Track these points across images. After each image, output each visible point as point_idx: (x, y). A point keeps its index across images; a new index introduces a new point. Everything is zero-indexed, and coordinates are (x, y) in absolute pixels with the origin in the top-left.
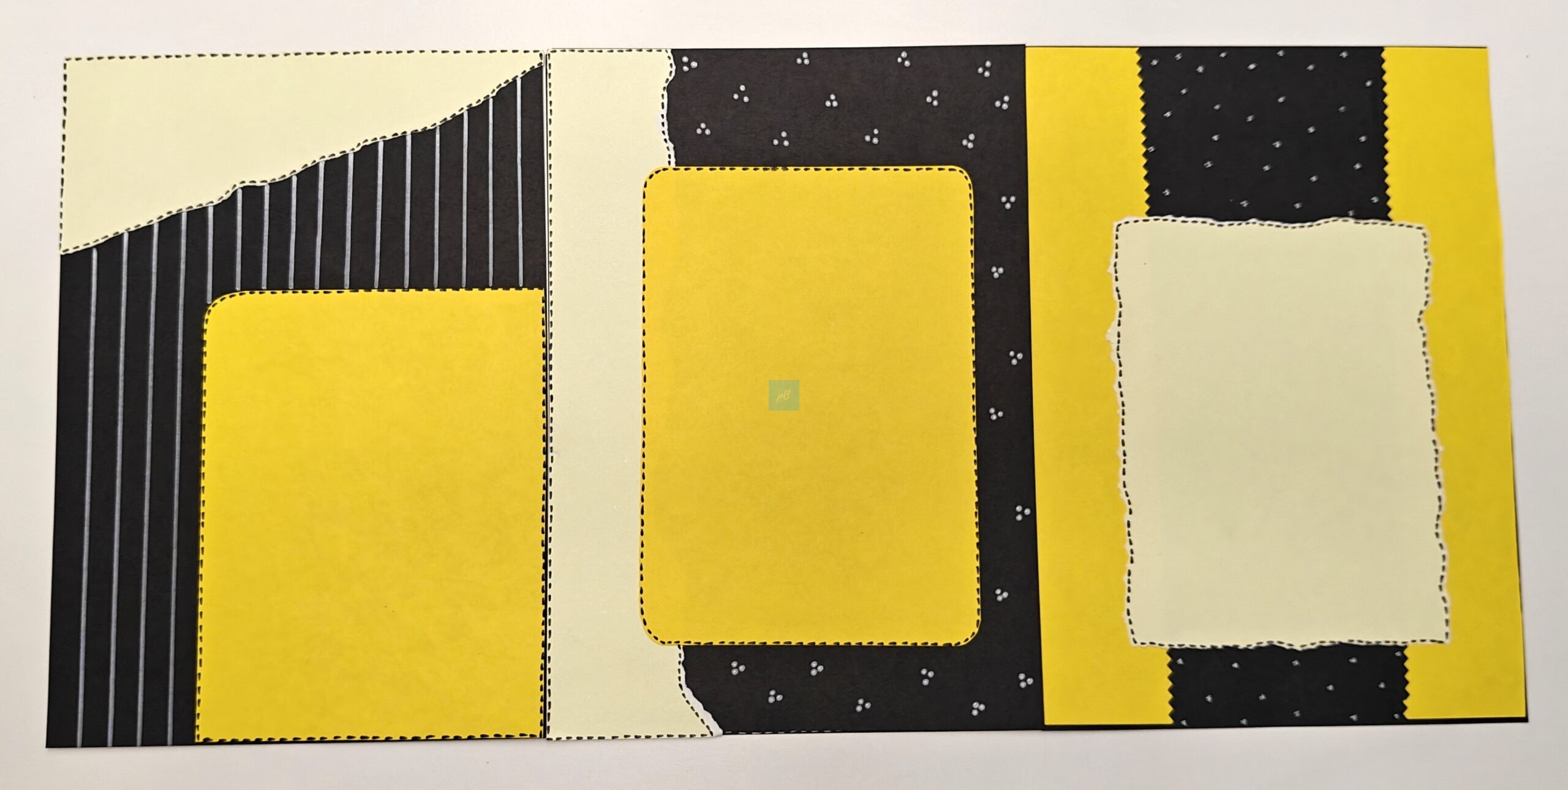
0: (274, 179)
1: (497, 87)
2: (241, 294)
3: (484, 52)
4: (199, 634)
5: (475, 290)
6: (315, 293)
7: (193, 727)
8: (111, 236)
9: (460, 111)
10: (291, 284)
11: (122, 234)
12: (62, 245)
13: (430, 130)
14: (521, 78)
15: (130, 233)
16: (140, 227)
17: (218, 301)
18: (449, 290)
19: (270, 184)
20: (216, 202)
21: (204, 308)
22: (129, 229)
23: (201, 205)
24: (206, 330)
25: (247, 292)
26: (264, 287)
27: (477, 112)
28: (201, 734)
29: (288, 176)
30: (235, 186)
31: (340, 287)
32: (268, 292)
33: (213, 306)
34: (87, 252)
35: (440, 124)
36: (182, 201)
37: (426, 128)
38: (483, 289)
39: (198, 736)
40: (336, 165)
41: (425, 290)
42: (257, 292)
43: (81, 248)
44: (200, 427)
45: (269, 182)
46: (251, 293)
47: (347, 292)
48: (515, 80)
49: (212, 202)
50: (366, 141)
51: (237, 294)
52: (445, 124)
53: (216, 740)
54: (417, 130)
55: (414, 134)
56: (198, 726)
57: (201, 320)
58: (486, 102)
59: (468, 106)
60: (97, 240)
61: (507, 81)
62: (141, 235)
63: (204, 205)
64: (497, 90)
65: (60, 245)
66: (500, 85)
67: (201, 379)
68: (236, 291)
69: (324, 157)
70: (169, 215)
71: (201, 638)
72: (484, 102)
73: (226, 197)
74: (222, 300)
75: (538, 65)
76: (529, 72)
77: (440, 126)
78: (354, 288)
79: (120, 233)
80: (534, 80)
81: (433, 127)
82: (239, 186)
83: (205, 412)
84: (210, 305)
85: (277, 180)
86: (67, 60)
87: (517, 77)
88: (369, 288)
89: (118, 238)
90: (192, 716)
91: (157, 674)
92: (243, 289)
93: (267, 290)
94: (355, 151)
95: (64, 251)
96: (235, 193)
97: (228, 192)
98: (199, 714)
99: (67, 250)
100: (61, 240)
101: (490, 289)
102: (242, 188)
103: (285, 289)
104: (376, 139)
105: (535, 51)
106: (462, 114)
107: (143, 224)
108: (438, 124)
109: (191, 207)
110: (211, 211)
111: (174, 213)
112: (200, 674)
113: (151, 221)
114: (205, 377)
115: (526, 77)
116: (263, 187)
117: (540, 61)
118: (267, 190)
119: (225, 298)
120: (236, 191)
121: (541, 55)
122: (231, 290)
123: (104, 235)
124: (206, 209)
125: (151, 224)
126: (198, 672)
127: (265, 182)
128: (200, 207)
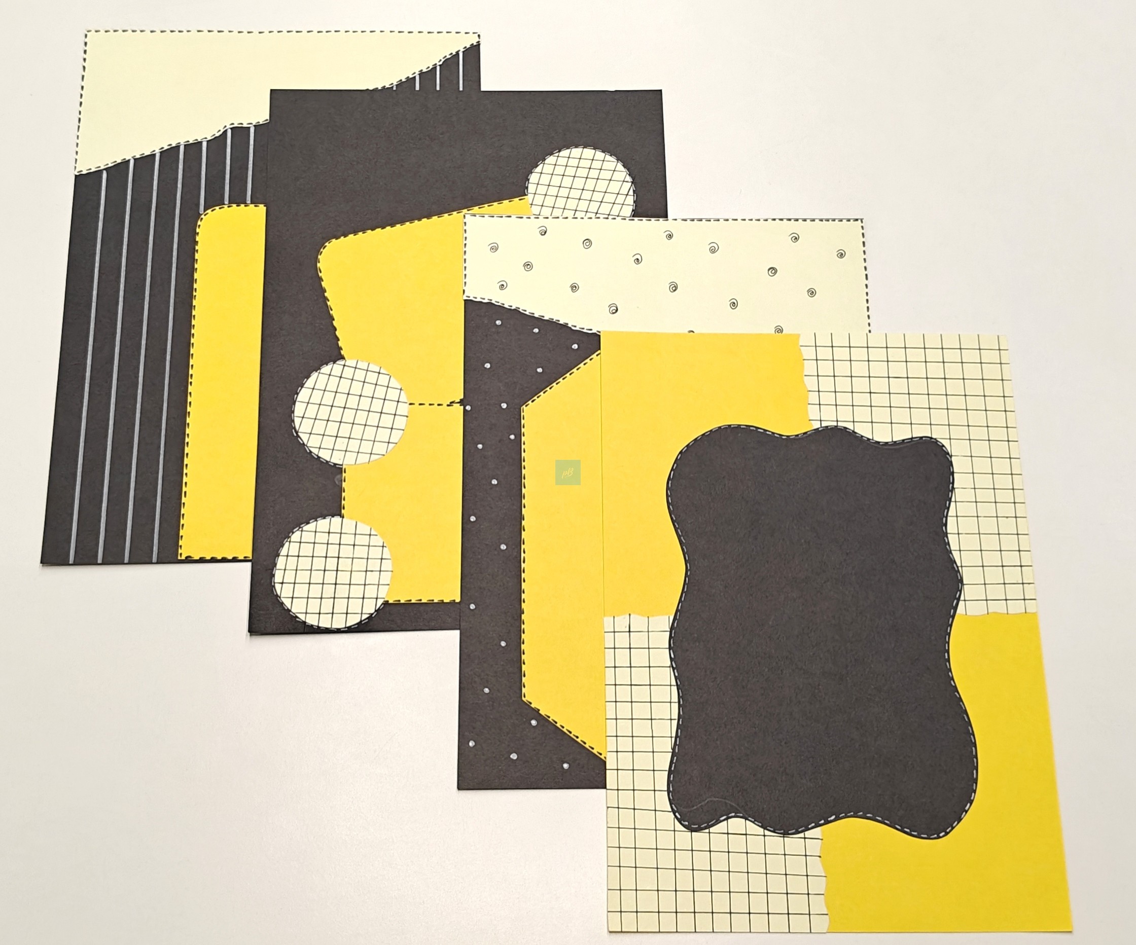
0: (259, 122)
1: (444, 58)
2: (229, 207)
3: (433, 33)
4: (185, 471)
7: (177, 546)
8: (119, 161)
9: (413, 74)
11: (129, 161)
12: (77, 168)
13: (388, 88)
14: (463, 52)
15: (136, 160)
16: (144, 156)
17: (209, 211)
19: (255, 126)
20: (209, 138)
21: (198, 216)
22: (135, 156)
23: (197, 140)
24: (198, 233)
25: (234, 205)
26: (249, 201)
27: (427, 76)
28: (184, 553)
30: (225, 126)
32: (252, 206)
33: (205, 215)
34: (99, 173)
35: (397, 84)
36: (181, 136)
37: (385, 86)
39: (181, 554)
42: (243, 205)
43: (93, 170)
44: (191, 307)
45: (254, 124)
46: (238, 206)
48: (457, 53)
49: (206, 138)
51: (226, 206)
52: (400, 84)
53: (197, 558)
54: (377, 88)
55: (375, 90)
56: (181, 546)
57: (195, 225)
58: (434, 68)
59: (419, 71)
60: (107, 164)
61: (452, 54)
62: (144, 162)
63: (199, 140)
64: (443, 60)
65: (75, 167)
66: (446, 56)
67: (193, 270)
68: (224, 204)
70: (169, 147)
71: (186, 474)
72: (432, 68)
73: (217, 135)
74: (212, 211)
75: (477, 43)
76: (469, 48)
77: (396, 85)
79: (127, 159)
80: (473, 53)
81: (391, 86)
82: (228, 126)
83: (195, 296)
84: (202, 214)
85: (261, 123)
86: (88, 31)
87: (459, 51)
89: (126, 163)
90: (177, 537)
91: (145, 502)
92: (231, 202)
93: (251, 204)
95: (78, 172)
96: (225, 132)
97: (220, 131)
98: (182, 536)
99: (81, 171)
100: (76, 163)
102: (231, 129)
105: (474, 33)
106: (415, 77)
107: (147, 153)
108: (395, 83)
109: (188, 141)
110: (205, 144)
111: (174, 145)
112: (184, 504)
113: (154, 151)
114: (196, 269)
115: (467, 51)
116: (249, 128)
117: (478, 40)
118: (252, 130)
119: (215, 209)
120: (226, 130)
121: (479, 36)
122: (221, 203)
123: (114, 161)
124: (200, 143)
125: (154, 153)
126: (182, 501)
127: (251, 124)
128: (196, 142)
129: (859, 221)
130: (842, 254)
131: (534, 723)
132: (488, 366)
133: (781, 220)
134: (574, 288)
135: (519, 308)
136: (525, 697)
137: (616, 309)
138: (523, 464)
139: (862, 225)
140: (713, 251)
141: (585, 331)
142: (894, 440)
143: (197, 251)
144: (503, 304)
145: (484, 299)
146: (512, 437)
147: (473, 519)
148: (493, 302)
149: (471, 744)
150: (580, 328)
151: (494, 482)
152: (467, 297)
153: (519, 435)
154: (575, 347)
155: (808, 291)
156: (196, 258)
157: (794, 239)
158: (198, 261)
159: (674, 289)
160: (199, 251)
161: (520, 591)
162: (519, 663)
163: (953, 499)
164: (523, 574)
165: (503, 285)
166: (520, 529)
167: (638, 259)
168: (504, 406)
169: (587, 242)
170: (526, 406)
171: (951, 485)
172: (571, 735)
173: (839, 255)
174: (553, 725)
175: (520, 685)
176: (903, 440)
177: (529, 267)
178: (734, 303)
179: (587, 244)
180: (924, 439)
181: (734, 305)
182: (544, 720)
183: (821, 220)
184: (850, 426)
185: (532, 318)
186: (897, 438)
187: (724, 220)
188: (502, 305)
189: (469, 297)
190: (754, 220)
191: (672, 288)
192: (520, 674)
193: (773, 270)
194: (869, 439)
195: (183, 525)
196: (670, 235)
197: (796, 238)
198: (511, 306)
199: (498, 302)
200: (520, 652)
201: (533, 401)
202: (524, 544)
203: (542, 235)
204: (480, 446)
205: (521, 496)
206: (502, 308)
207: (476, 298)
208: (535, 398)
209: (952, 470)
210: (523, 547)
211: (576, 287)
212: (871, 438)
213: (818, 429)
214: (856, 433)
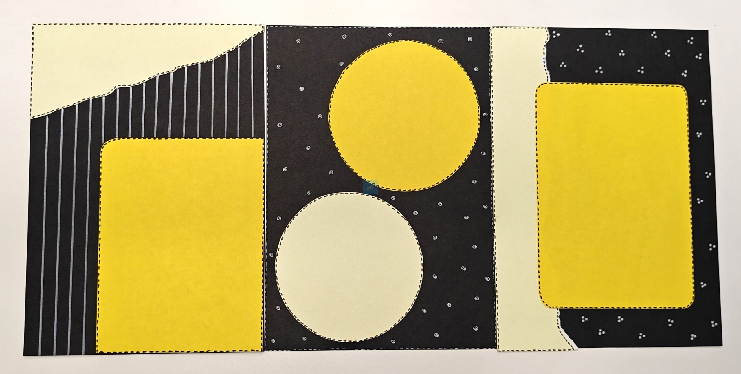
2: (118, 139)
3: (236, 25)
4: (98, 302)
5: (231, 139)
6: (154, 139)
7: (95, 346)
8: (55, 110)
9: (224, 53)
10: (143, 135)
12: (31, 114)
14: (253, 38)
15: (65, 109)
16: (69, 106)
17: (107, 142)
18: (218, 139)
20: (106, 95)
21: (101, 146)
22: (64, 107)
24: (101, 156)
25: (122, 138)
27: (232, 54)
28: (99, 349)
29: (141, 83)
30: (115, 87)
31: (166, 136)
32: (132, 139)
33: (105, 145)
34: (44, 118)
35: (215, 59)
36: (90, 94)
37: (208, 61)
38: (235, 138)
39: (97, 350)
40: (164, 78)
41: (207, 139)
42: (126, 138)
43: (41, 116)
44: (98, 203)
45: (132, 85)
47: (170, 139)
48: (250, 39)
49: (104, 95)
50: (179, 66)
52: (217, 59)
53: (106, 352)
54: (203, 62)
55: (202, 64)
56: (97, 346)
57: (99, 151)
58: (237, 49)
59: (228, 51)
60: (49, 112)
61: (247, 39)
62: (70, 110)
63: (101, 96)
64: (242, 43)
66: (243, 41)
67: (99, 179)
68: (116, 138)
69: (158, 74)
70: (83, 101)
71: (98, 303)
72: (235, 49)
73: (111, 92)
74: (109, 142)
75: (261, 32)
76: (257, 35)
78: (173, 137)
79: (60, 109)
80: (259, 38)
81: (211, 61)
82: (117, 87)
83: (101, 195)
84: (103, 144)
85: (136, 85)
86: (34, 25)
88: (180, 137)
89: (59, 111)
90: (95, 341)
91: (77, 320)
92: (120, 136)
93: (131, 137)
94: (174, 71)
95: (32, 117)
97: (112, 90)
98: (97, 340)
99: (34, 117)
100: (31, 112)
101: (238, 139)
102: (119, 88)
103: (140, 137)
104: (184, 66)
105: (260, 25)
107: (71, 105)
109: (94, 97)
110: (104, 99)
111: (86, 99)
113: (75, 103)
114: (101, 179)
115: (256, 37)
116: (129, 88)
117: (262, 30)
118: (131, 89)
119: (110, 141)
120: (116, 90)
121: (263, 27)
122: (114, 137)
123: (52, 110)
124: (101, 98)
125: (75, 105)
126: (97, 320)
127: (130, 85)
128: (99, 97)
160: (102, 167)
195: (98, 333)
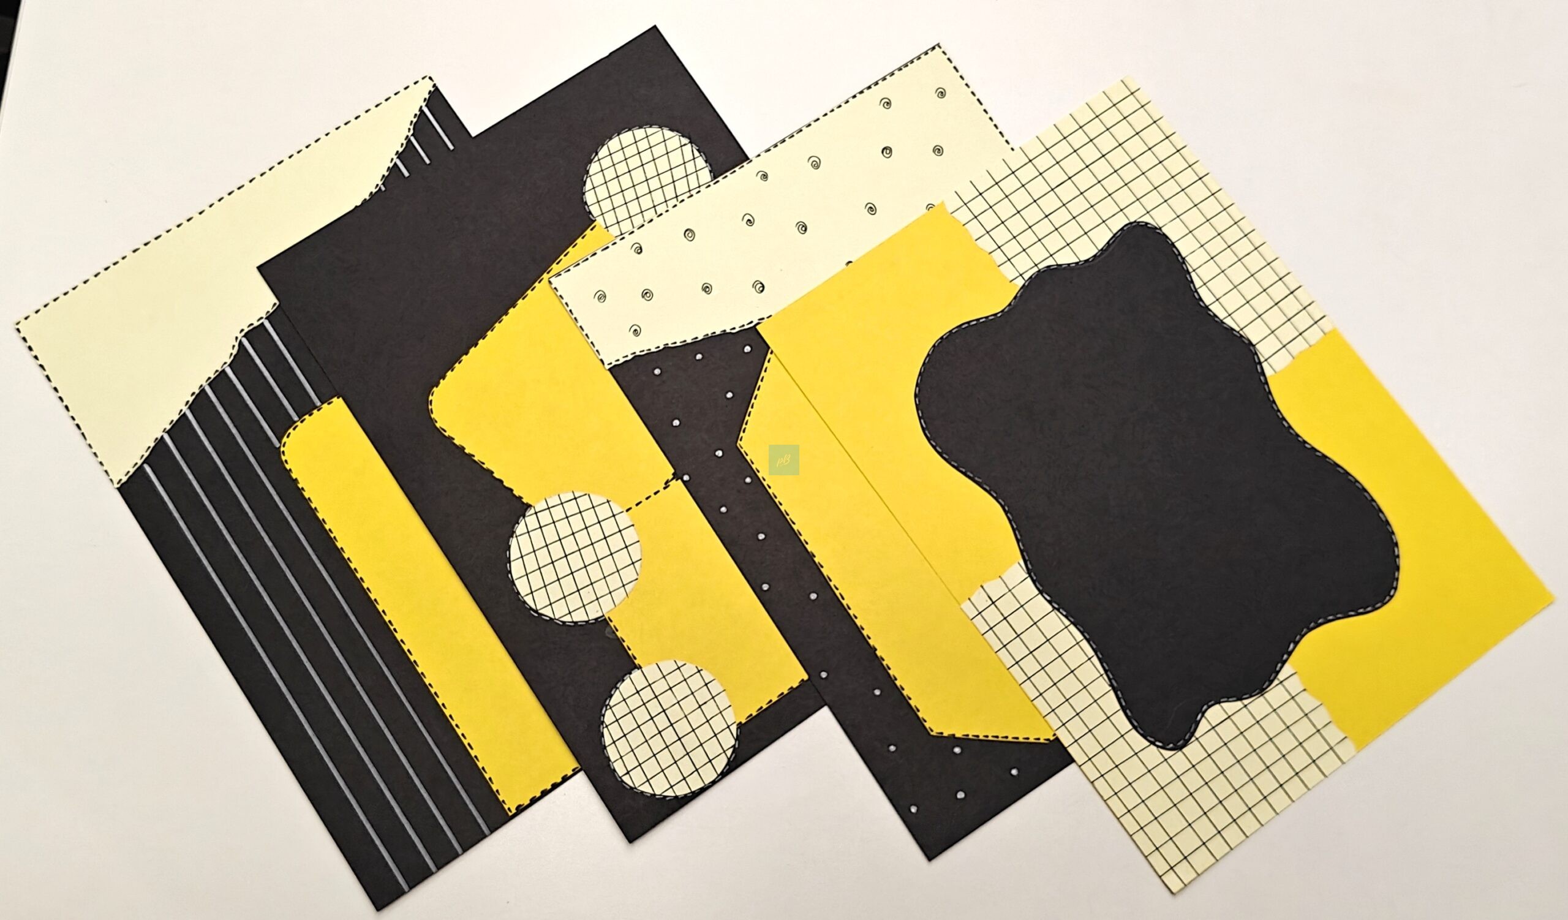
0: (268, 312)
1: (411, 124)
2: (302, 422)
3: (381, 103)
4: (454, 724)
7: (500, 804)
8: (152, 445)
9: (391, 162)
11: (162, 437)
12: (113, 479)
13: (376, 193)
14: (426, 105)
15: (168, 432)
16: (174, 422)
17: (285, 439)
19: (266, 318)
20: (229, 361)
21: (278, 452)
22: (165, 429)
23: (217, 371)
24: (290, 470)
25: (307, 417)
26: (318, 403)
27: (407, 155)
28: (511, 805)
30: (237, 338)
32: (325, 406)
33: (284, 446)
34: (140, 470)
35: (382, 182)
36: (198, 376)
37: (371, 192)
39: (509, 809)
42: (315, 411)
43: (132, 471)
44: (339, 552)
45: (265, 316)
46: (310, 415)
48: (421, 110)
49: (225, 363)
51: (298, 423)
52: (386, 180)
53: (527, 802)
54: (365, 199)
55: (365, 203)
56: (503, 801)
57: (281, 464)
58: (409, 142)
59: (396, 155)
60: (143, 456)
61: (416, 115)
62: (179, 428)
63: (220, 370)
64: (412, 127)
66: (412, 122)
68: (295, 422)
70: (194, 397)
71: (457, 726)
72: (407, 143)
73: (235, 352)
74: (288, 437)
75: (433, 87)
76: (429, 97)
77: (383, 184)
79: (159, 438)
80: (436, 99)
81: (378, 188)
82: (240, 336)
83: (335, 537)
84: (280, 447)
85: (271, 311)
86: (18, 324)
87: (421, 107)
89: (160, 442)
90: (493, 795)
91: (437, 781)
92: (301, 416)
93: (322, 404)
95: (118, 483)
96: (241, 344)
97: (234, 346)
98: (497, 791)
99: (120, 480)
100: (109, 476)
102: (245, 336)
105: (423, 78)
106: (395, 164)
107: (176, 417)
108: (380, 183)
109: (209, 378)
110: (229, 371)
111: (197, 391)
112: (476, 757)
113: (181, 411)
114: (316, 508)
115: (429, 102)
116: (262, 324)
117: (432, 83)
118: (267, 325)
119: (289, 434)
120: (240, 341)
121: (430, 78)
122: (291, 423)
123: (147, 448)
124: (223, 371)
125: (182, 413)
126: (473, 756)
127: (262, 318)
128: (217, 373)
129: (937, 47)
130: (942, 93)
131: (957, 750)
132: (676, 423)
133: (861, 92)
134: (707, 290)
135: (667, 344)
136: (932, 731)
137: (760, 285)
138: (776, 501)
139: (942, 50)
140: (816, 165)
141: (746, 327)
142: (1100, 248)
143: (303, 489)
144: (649, 350)
145: (627, 356)
146: (748, 480)
147: (765, 587)
148: (638, 353)
149: (914, 809)
150: (740, 327)
151: (761, 536)
152: (609, 364)
153: (754, 474)
154: (747, 349)
155: (934, 151)
156: (307, 497)
157: (887, 105)
158: (312, 499)
159: (804, 229)
160: (305, 488)
161: (859, 630)
162: (904, 701)
163: (1190, 270)
164: (850, 611)
165: (635, 330)
166: (817, 568)
167: (749, 220)
168: (719, 453)
169: (688, 234)
170: (741, 440)
171: (1179, 258)
172: (1000, 739)
173: (940, 96)
174: (976, 740)
175: (920, 722)
176: (1108, 243)
177: (648, 295)
178: (871, 208)
179: (690, 235)
180: (1125, 228)
181: (872, 209)
182: (965, 742)
183: (900, 69)
184: (1050, 262)
185: (685, 346)
186: (1101, 244)
187: (807, 127)
188: (649, 352)
189: (611, 363)
190: (835, 109)
191: (802, 229)
192: (913, 712)
193: (887, 150)
194: (1077, 263)
195: (490, 779)
196: (764, 175)
197: (888, 103)
198: (658, 347)
199: (643, 351)
200: (899, 691)
201: (744, 432)
202: (831, 580)
203: (639, 253)
204: (723, 509)
205: (796, 535)
206: (650, 354)
207: (618, 360)
208: (744, 426)
209: (1170, 242)
210: (832, 584)
211: (708, 287)
212: (1078, 261)
213: (1024, 285)
214: (1061, 265)
